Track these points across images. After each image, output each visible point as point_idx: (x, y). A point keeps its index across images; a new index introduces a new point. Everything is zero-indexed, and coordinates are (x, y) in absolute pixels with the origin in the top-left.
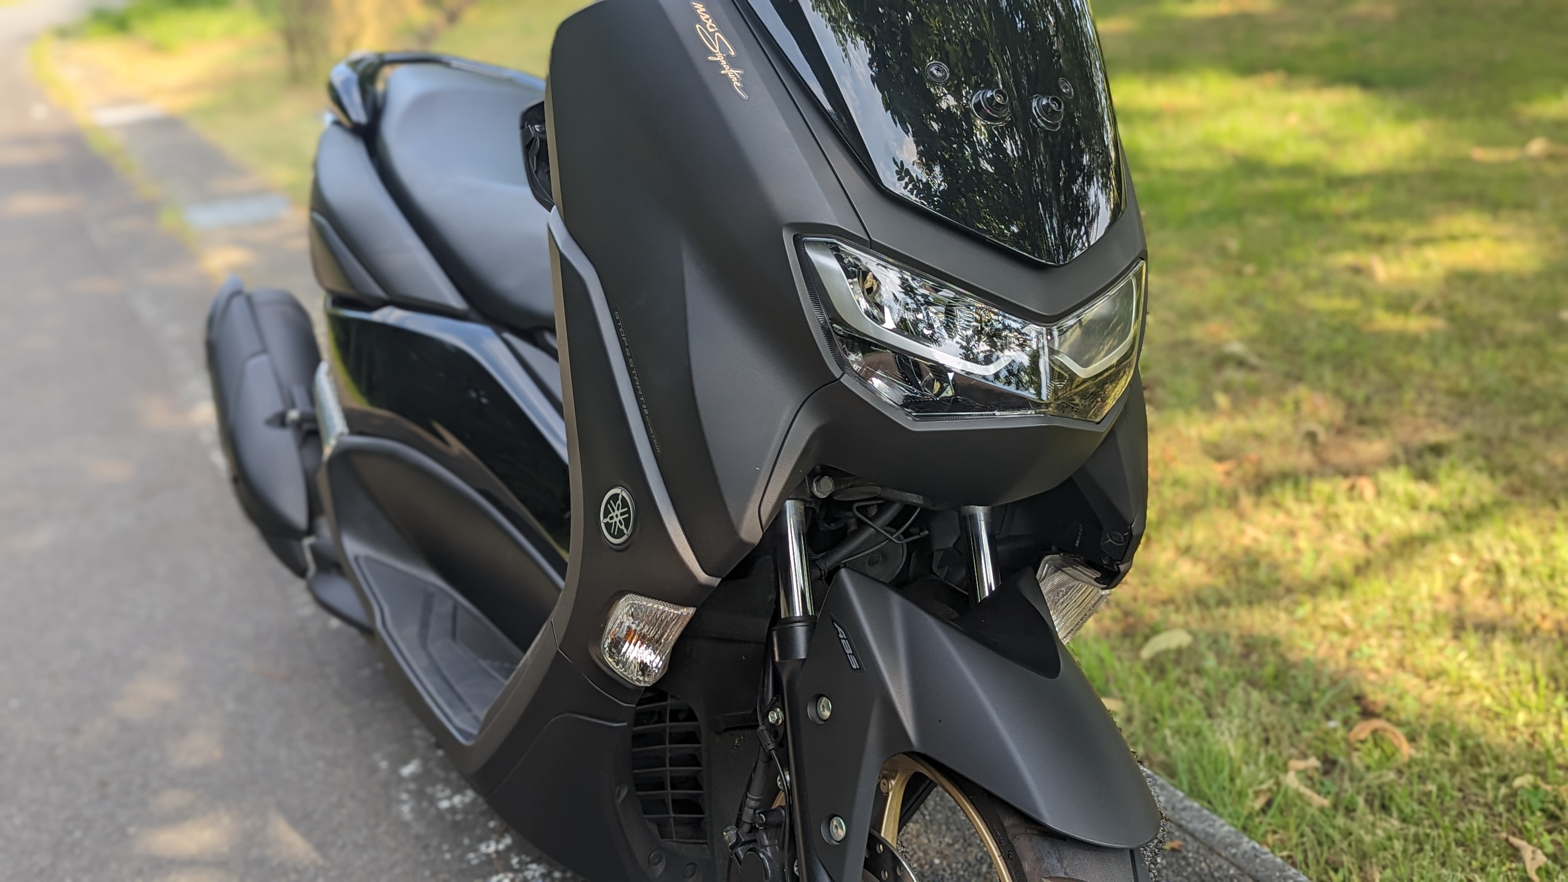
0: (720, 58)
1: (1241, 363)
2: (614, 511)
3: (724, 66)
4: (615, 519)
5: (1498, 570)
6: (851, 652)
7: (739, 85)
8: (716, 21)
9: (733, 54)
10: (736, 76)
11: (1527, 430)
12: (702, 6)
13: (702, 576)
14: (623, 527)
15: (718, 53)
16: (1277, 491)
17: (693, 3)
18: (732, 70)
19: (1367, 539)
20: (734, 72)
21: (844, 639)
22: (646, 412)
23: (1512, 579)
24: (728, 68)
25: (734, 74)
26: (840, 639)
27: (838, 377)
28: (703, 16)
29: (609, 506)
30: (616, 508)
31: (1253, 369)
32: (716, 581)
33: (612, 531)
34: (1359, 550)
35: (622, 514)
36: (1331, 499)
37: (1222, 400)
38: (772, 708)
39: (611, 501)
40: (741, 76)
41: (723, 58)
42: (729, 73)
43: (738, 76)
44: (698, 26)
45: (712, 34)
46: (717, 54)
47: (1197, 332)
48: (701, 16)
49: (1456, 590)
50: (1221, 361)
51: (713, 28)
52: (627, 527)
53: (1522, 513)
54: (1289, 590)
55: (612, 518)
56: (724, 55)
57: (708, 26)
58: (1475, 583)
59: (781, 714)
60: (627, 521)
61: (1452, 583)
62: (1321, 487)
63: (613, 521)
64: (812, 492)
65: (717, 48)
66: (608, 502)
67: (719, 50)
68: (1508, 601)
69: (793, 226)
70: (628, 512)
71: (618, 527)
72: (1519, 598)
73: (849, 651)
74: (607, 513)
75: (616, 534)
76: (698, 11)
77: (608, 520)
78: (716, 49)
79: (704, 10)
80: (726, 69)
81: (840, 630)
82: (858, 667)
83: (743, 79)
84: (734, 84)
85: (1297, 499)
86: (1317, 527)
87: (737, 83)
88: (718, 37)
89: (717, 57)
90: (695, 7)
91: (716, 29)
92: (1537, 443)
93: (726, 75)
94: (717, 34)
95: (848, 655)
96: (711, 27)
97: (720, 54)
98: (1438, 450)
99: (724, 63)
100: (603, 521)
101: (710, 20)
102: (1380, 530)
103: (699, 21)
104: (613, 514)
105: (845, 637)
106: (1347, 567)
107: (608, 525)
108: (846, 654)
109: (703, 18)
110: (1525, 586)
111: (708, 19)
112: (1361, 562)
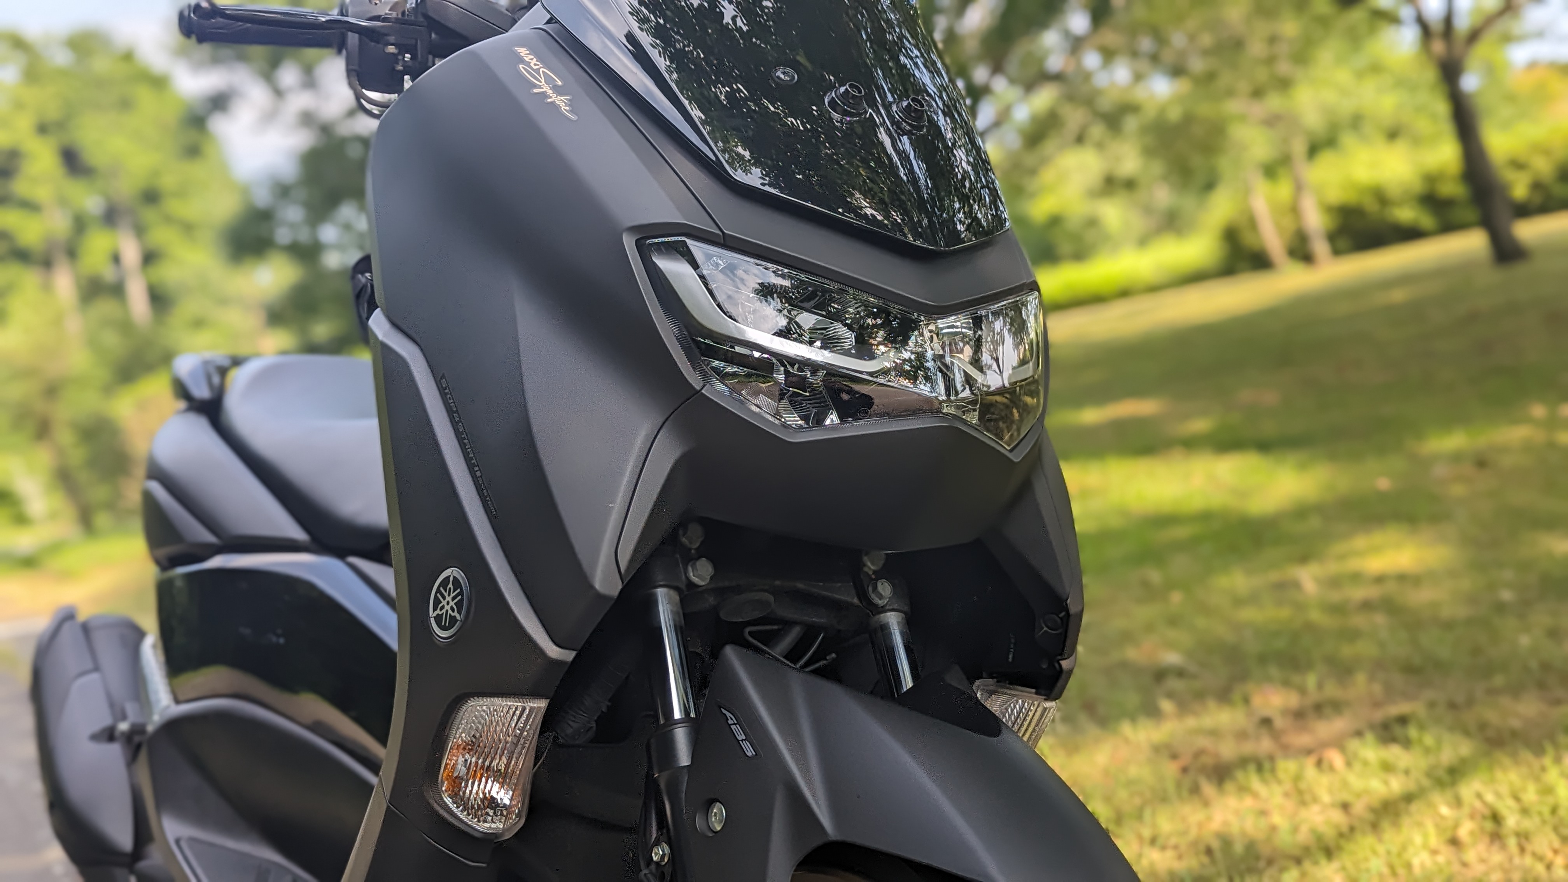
0: (546, 89)
1: (1180, 673)
2: (444, 598)
3: (551, 95)
4: (447, 607)
5: (1496, 818)
6: (744, 738)
7: (568, 108)
8: (539, 59)
9: (560, 83)
10: (564, 102)
11: (1492, 692)
12: (526, 49)
13: (553, 651)
14: (456, 614)
15: (544, 85)
16: (1240, 775)
17: (516, 49)
18: (559, 97)
19: (1345, 807)
20: (562, 98)
21: (734, 724)
22: (478, 474)
23: (1512, 821)
24: (555, 96)
25: (561, 100)
26: (730, 725)
27: (698, 388)
28: (527, 57)
29: (438, 595)
30: (446, 594)
31: (1194, 677)
32: (568, 656)
33: (443, 624)
34: (1338, 817)
35: (453, 599)
36: (1297, 778)
37: (1167, 706)
38: (657, 843)
39: (441, 589)
40: (569, 100)
41: (549, 88)
42: (556, 101)
43: (566, 101)
44: (521, 66)
45: (537, 71)
46: (542, 86)
47: (1132, 654)
48: (525, 58)
49: (1454, 842)
50: (1160, 675)
51: (538, 65)
52: (459, 613)
53: (1506, 761)
54: (1270, 862)
55: (443, 607)
56: (551, 86)
57: (532, 65)
58: (1472, 833)
59: (667, 850)
60: (459, 605)
61: (1449, 834)
62: (1287, 767)
63: (444, 611)
64: (687, 578)
65: (543, 81)
66: (438, 591)
67: (545, 82)
68: (1512, 842)
69: (633, 229)
70: (461, 593)
71: (450, 615)
72: (1523, 837)
73: (741, 737)
74: (437, 602)
75: (447, 624)
76: (521, 54)
77: (438, 612)
78: (541, 82)
79: (528, 52)
80: (553, 97)
81: (728, 714)
82: (754, 753)
83: (571, 104)
84: (562, 108)
85: (1264, 781)
86: (1290, 805)
87: (565, 108)
88: (543, 71)
89: (543, 88)
90: (518, 51)
91: (541, 66)
92: (1505, 701)
93: (553, 103)
94: (541, 70)
95: (741, 742)
96: (535, 65)
97: (546, 85)
98: (1403, 720)
99: (550, 92)
100: (432, 614)
101: (535, 59)
102: (1359, 795)
103: (522, 61)
104: (444, 603)
105: (736, 722)
106: (1329, 833)
107: (438, 619)
108: (738, 741)
109: (527, 59)
110: (1528, 824)
111: (532, 59)
112: (1345, 829)
